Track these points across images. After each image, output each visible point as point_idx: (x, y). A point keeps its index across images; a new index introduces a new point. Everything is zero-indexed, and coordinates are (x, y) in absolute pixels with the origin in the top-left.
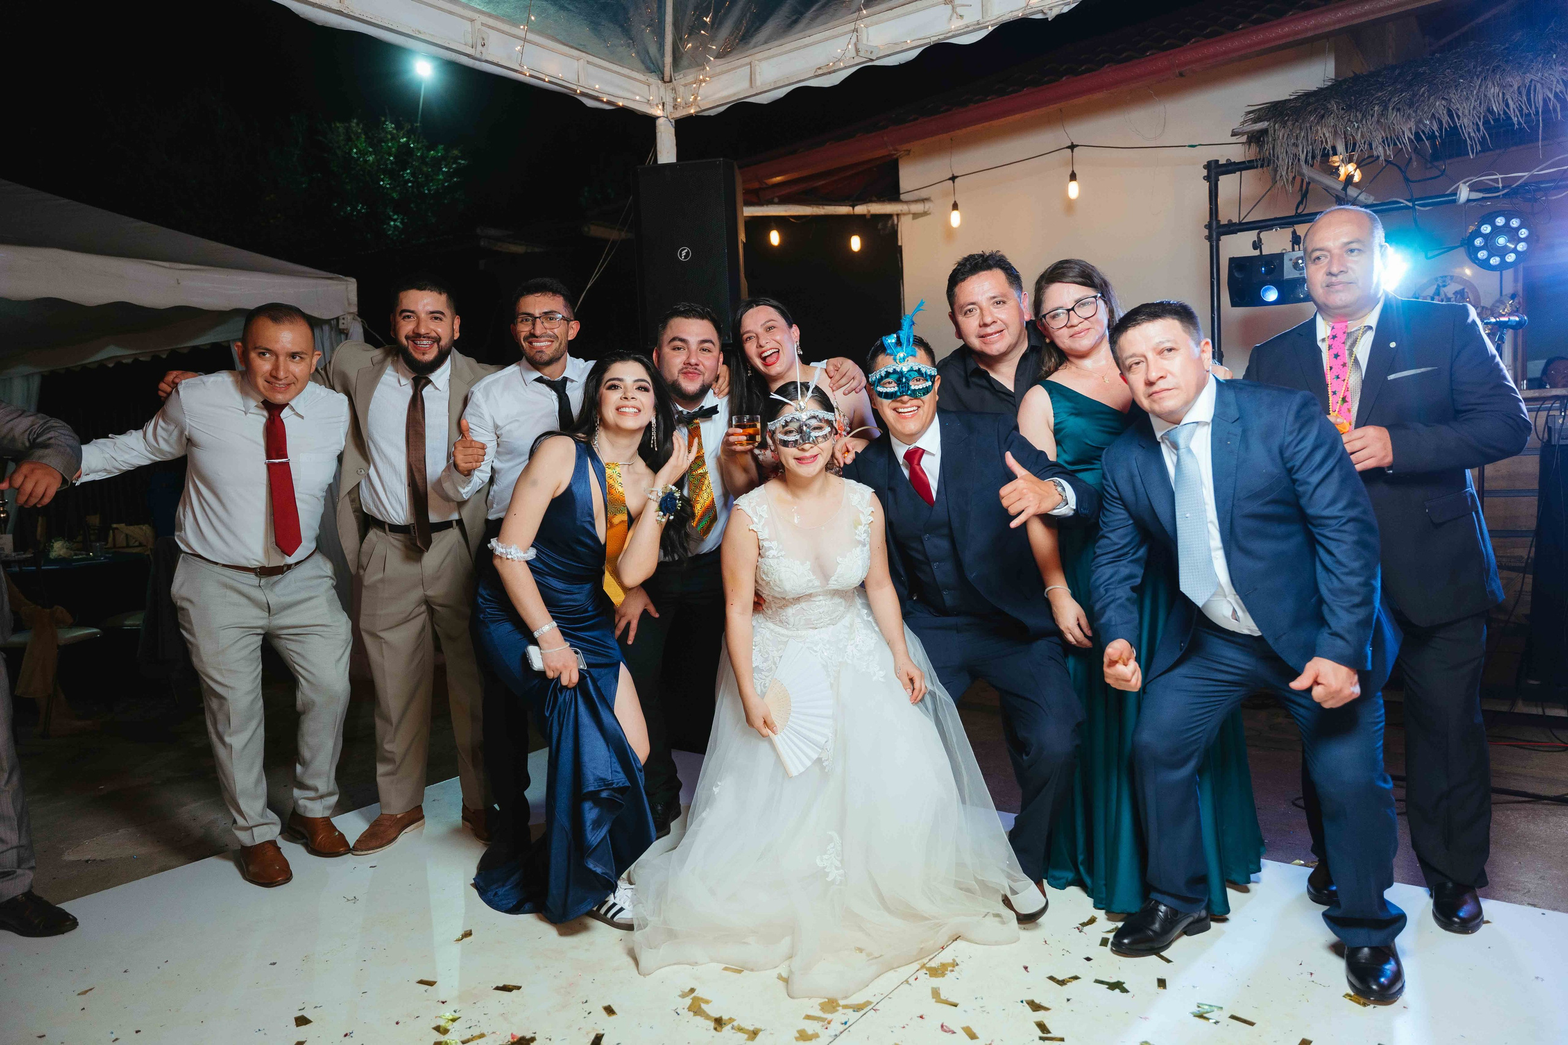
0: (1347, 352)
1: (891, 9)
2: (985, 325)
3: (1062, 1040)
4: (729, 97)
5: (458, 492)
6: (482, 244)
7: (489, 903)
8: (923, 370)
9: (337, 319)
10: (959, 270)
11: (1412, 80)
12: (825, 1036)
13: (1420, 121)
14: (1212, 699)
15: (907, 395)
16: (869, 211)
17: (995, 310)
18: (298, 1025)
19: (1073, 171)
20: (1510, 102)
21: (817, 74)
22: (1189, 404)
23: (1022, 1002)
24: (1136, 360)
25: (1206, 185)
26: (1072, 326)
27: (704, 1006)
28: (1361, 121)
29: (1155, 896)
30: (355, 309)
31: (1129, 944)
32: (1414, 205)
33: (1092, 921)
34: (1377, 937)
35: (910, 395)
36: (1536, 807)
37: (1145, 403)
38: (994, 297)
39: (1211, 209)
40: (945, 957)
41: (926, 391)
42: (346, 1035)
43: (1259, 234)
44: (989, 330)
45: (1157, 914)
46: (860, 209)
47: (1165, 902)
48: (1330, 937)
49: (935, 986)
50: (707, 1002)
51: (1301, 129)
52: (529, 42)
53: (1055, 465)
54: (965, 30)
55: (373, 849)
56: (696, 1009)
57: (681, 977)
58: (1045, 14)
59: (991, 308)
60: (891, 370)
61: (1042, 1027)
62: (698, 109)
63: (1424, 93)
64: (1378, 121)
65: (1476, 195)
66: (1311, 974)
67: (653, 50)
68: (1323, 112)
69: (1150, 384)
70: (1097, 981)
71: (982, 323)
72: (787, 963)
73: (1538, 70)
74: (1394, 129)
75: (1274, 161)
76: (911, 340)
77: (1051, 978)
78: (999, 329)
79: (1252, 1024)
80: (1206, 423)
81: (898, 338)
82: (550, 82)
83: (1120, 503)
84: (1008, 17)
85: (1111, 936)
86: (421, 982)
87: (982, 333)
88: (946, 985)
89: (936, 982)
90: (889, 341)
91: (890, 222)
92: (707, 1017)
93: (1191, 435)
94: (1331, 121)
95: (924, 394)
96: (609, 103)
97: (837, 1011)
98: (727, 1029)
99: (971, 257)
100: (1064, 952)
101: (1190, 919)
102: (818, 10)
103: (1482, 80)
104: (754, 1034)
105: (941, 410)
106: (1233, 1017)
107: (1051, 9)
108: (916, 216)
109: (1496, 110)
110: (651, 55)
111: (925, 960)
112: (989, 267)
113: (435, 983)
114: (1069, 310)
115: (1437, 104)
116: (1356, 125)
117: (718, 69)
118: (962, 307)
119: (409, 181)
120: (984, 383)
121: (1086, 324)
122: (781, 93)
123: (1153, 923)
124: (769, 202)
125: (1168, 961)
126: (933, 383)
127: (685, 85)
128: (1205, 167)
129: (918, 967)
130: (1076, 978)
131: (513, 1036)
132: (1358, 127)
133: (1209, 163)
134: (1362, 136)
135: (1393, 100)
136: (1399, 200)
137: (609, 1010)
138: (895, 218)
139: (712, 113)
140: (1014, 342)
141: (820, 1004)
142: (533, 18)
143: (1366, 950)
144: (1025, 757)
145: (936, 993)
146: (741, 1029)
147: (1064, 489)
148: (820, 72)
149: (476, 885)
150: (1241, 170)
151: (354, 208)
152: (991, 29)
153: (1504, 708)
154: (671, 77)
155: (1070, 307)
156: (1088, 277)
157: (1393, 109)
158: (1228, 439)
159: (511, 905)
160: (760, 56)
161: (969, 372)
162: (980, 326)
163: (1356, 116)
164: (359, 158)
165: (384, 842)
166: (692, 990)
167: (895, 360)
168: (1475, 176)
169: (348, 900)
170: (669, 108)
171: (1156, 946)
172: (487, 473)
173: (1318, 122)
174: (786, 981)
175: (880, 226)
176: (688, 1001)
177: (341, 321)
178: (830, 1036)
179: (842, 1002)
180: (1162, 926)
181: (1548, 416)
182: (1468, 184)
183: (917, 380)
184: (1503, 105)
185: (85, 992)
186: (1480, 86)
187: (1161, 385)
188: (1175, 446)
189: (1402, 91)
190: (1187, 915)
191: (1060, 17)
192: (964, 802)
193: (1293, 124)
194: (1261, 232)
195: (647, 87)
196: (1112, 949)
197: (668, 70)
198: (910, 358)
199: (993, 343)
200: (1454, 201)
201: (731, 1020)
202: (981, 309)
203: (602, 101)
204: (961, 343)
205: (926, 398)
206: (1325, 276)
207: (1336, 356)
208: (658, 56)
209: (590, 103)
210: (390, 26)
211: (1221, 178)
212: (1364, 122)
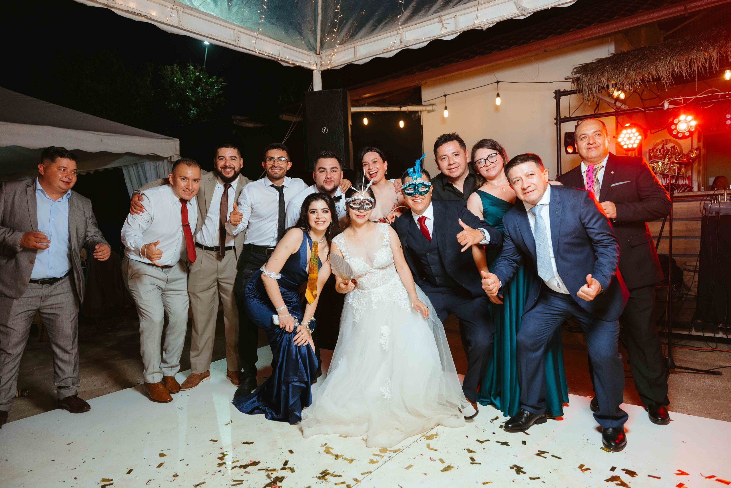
0: (594, 176)
1: (416, 25)
2: (451, 165)
3: (480, 464)
4: (345, 61)
5: (232, 232)
6: (234, 123)
7: (240, 410)
8: (425, 183)
9: (171, 157)
10: (439, 141)
11: (641, 57)
12: (381, 462)
13: (644, 75)
14: (550, 322)
15: (418, 194)
16: (408, 110)
17: (455, 158)
18: (160, 457)
19: (498, 93)
20: (683, 67)
21: (383, 52)
22: (540, 197)
23: (464, 449)
24: (518, 179)
25: (555, 100)
26: (487, 166)
27: (330, 450)
28: (619, 75)
29: (523, 407)
30: (178, 153)
31: (511, 427)
32: (645, 110)
33: (497, 418)
34: (615, 424)
35: (419, 194)
36: (696, 375)
37: (522, 197)
38: (454, 153)
39: (557, 111)
40: (433, 432)
41: (427, 192)
42: (181, 460)
43: (578, 122)
44: (452, 167)
45: (524, 415)
46: (404, 109)
47: (527, 410)
48: (597, 424)
49: (428, 443)
50: (332, 449)
51: (594, 78)
52: (259, 38)
53: (482, 222)
54: (448, 34)
55: (189, 388)
56: (328, 451)
57: (322, 439)
58: (482, 28)
59: (453, 157)
60: (411, 183)
61: (472, 459)
62: (332, 67)
63: (646, 63)
64: (626, 75)
65: (671, 106)
66: (588, 439)
67: (312, 41)
68: (603, 70)
69: (524, 189)
70: (497, 442)
71: (449, 164)
72: (366, 434)
73: (694, 54)
74: (633, 78)
75: (583, 91)
76: (420, 170)
77: (478, 440)
78: (456, 166)
79: (560, 458)
80: (547, 205)
81: (414, 170)
82: (267, 55)
83: (510, 238)
84: (466, 29)
85: (504, 424)
86: (212, 440)
87: (449, 168)
88: (433, 443)
89: (429, 442)
90: (410, 171)
91: (417, 115)
92: (332, 454)
93: (541, 209)
94: (606, 75)
95: (426, 194)
96: (292, 64)
97: (387, 452)
98: (340, 459)
99: (444, 136)
100: (484, 430)
101: (538, 417)
102: (384, 24)
103: (671, 58)
104: (351, 461)
105: (433, 199)
106: (552, 456)
107: (484, 26)
108: (429, 112)
109: (676, 71)
110: (311, 43)
111: (425, 433)
112: (452, 140)
113: (217, 441)
114: (485, 160)
115: (651, 68)
116: (617, 76)
117: (340, 49)
118: (440, 157)
119: (200, 92)
120: (451, 189)
121: (493, 165)
122: (368, 60)
123: (522, 418)
124: (363, 105)
125: (528, 434)
126: (429, 188)
127: (326, 56)
128: (554, 93)
129: (422, 436)
130: (488, 440)
131: (251, 461)
132: (618, 78)
133: (556, 91)
134: (619, 81)
135: (632, 66)
136: (638, 108)
137: (291, 452)
138: (420, 113)
139: (338, 68)
140: (463, 171)
141: (379, 450)
142: (260, 29)
143: (611, 429)
144: (469, 348)
145: (428, 446)
146: (346, 459)
147: (484, 233)
148: (385, 51)
149: (234, 403)
150: (570, 94)
151: (175, 105)
152: (459, 34)
153: (687, 333)
154: (320, 52)
155: (486, 158)
156: (494, 146)
157: (632, 70)
158: (557, 211)
159: (249, 411)
160: (358, 44)
161: (444, 184)
162: (448, 165)
163: (617, 73)
164: (177, 82)
165: (193, 385)
166: (326, 444)
167: (413, 179)
168: (672, 97)
169: (179, 408)
170: (319, 66)
171: (523, 428)
172: (246, 224)
173: (600, 75)
174: (366, 441)
175: (413, 116)
176: (324, 448)
177: (172, 158)
178: (383, 462)
179: (388, 449)
180: (526, 420)
181: (705, 203)
182: (668, 101)
183: (422, 188)
184: (679, 69)
185: (69, 444)
186: (670, 60)
187: (530, 189)
188: (534, 214)
189: (637, 62)
190: (537, 415)
191: (488, 29)
192: (444, 370)
193: (591, 76)
194: (579, 121)
195: (309, 57)
196: (504, 430)
197: (318, 49)
198: (419, 178)
199: (454, 172)
200: (663, 109)
201: (342, 455)
202: (449, 158)
203: (289, 63)
204: (440, 172)
205: (426, 195)
206: (587, 145)
207: (590, 178)
208: (314, 44)
209: (284, 64)
210: (199, 33)
211: (561, 97)
212: (620, 75)
